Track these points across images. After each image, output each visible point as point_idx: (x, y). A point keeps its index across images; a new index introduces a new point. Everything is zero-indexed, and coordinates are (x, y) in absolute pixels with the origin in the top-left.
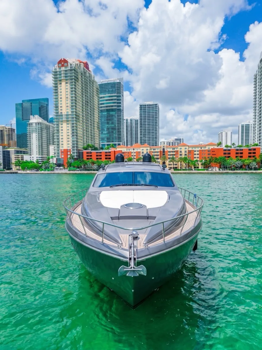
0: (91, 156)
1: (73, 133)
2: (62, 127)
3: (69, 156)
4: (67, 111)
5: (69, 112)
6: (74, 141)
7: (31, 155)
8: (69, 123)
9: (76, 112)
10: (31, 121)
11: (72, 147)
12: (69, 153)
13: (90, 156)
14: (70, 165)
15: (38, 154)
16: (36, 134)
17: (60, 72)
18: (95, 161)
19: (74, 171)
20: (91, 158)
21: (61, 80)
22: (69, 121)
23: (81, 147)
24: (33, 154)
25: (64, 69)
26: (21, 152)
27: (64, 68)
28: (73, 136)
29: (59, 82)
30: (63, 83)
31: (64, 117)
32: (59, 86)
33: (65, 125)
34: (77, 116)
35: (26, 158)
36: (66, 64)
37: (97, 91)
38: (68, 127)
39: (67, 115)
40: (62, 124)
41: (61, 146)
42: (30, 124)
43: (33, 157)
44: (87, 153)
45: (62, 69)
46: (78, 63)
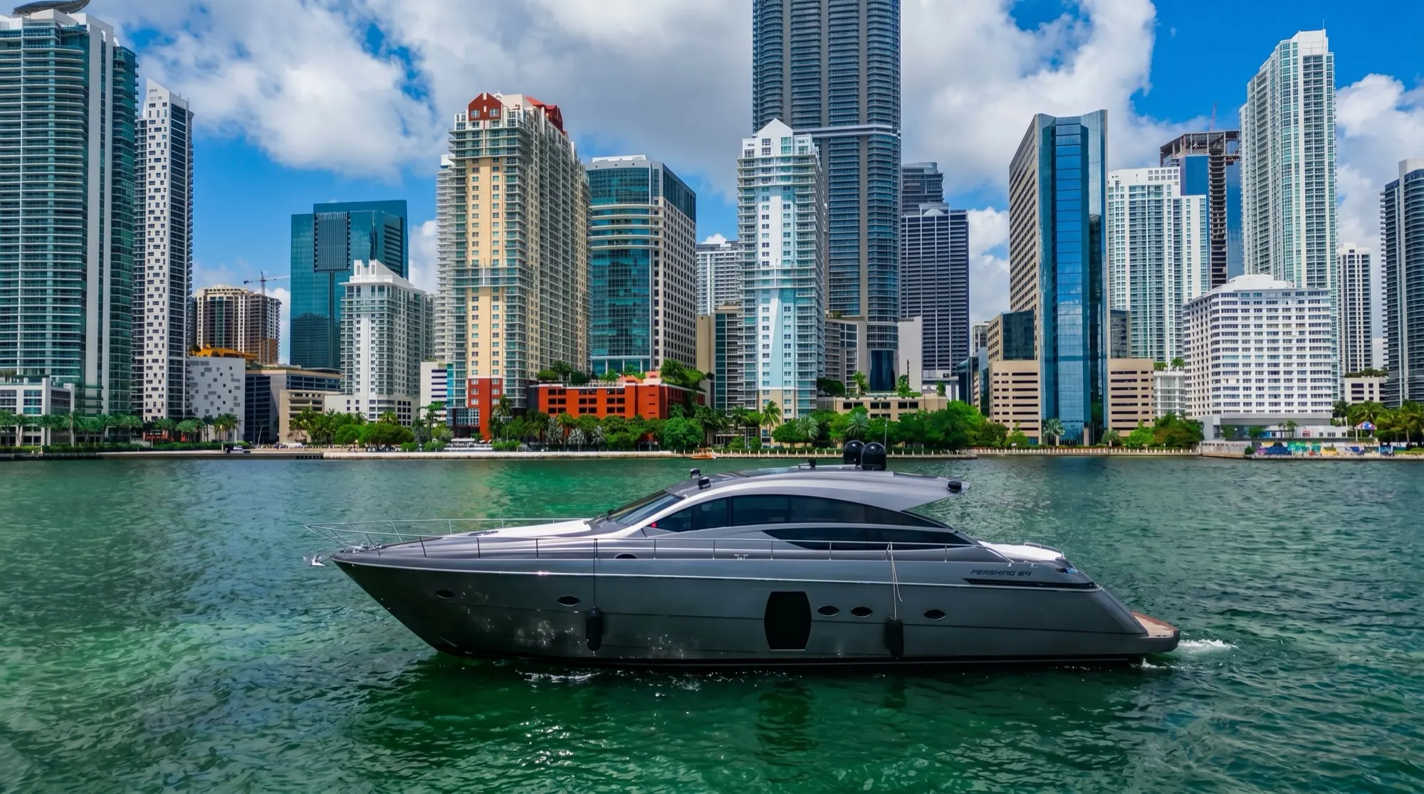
0: (562, 401)
1: (511, 326)
2: (475, 308)
3: (495, 402)
4: (495, 257)
5: (500, 262)
6: (514, 353)
7: (350, 393)
8: (499, 294)
9: (523, 263)
10: (355, 279)
11: (505, 373)
12: (495, 392)
13: (558, 399)
14: (496, 430)
15: (377, 390)
16: (373, 322)
17: (476, 133)
18: (577, 416)
19: (513, 449)
20: (564, 410)
21: (477, 159)
22: (500, 290)
23: (533, 370)
24: (358, 390)
25: (487, 127)
26: (309, 383)
27: (488, 122)
28: (511, 336)
29: (469, 165)
30: (485, 171)
31: (483, 275)
32: (471, 176)
33: (484, 301)
34: (525, 272)
35: (334, 403)
36: (494, 113)
37: (585, 194)
38: (496, 307)
39: (494, 271)
40: (475, 299)
41: (470, 367)
42: (351, 288)
43: (357, 402)
44: (552, 391)
45: (481, 127)
46: (531, 109)
